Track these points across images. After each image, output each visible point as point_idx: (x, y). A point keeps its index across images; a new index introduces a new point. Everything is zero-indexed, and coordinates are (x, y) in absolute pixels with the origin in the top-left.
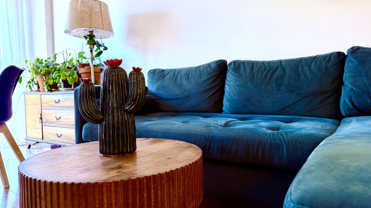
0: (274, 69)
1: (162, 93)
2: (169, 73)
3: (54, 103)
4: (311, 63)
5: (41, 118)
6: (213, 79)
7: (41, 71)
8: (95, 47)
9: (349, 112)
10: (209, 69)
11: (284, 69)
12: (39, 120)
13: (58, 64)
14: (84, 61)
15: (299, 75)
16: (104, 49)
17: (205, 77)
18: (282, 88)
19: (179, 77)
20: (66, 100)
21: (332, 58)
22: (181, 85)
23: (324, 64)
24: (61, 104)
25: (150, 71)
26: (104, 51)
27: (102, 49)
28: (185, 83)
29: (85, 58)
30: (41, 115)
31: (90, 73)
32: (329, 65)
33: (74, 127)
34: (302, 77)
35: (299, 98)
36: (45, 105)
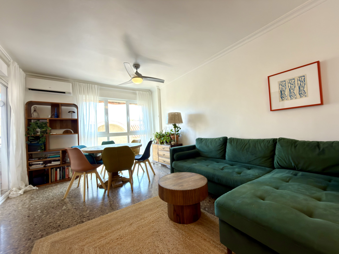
0: (246, 144)
1: (201, 149)
2: (204, 141)
3: (162, 149)
4: (262, 143)
5: (158, 154)
6: (221, 145)
7: (158, 137)
8: (177, 128)
9: (277, 167)
10: (219, 141)
11: (250, 145)
12: (157, 155)
13: (163, 134)
14: (173, 133)
15: (256, 148)
16: (180, 129)
17: (218, 144)
18: (249, 153)
19: (208, 143)
20: (167, 148)
21: (271, 141)
22: (208, 147)
23: (267, 144)
24: (165, 149)
25: (197, 139)
26: (180, 130)
27: (179, 129)
28: (210, 146)
29: (173, 131)
30: (158, 152)
31: (175, 138)
32: (269, 145)
33: (170, 159)
34: (257, 149)
35: (256, 158)
36: (159, 149)
